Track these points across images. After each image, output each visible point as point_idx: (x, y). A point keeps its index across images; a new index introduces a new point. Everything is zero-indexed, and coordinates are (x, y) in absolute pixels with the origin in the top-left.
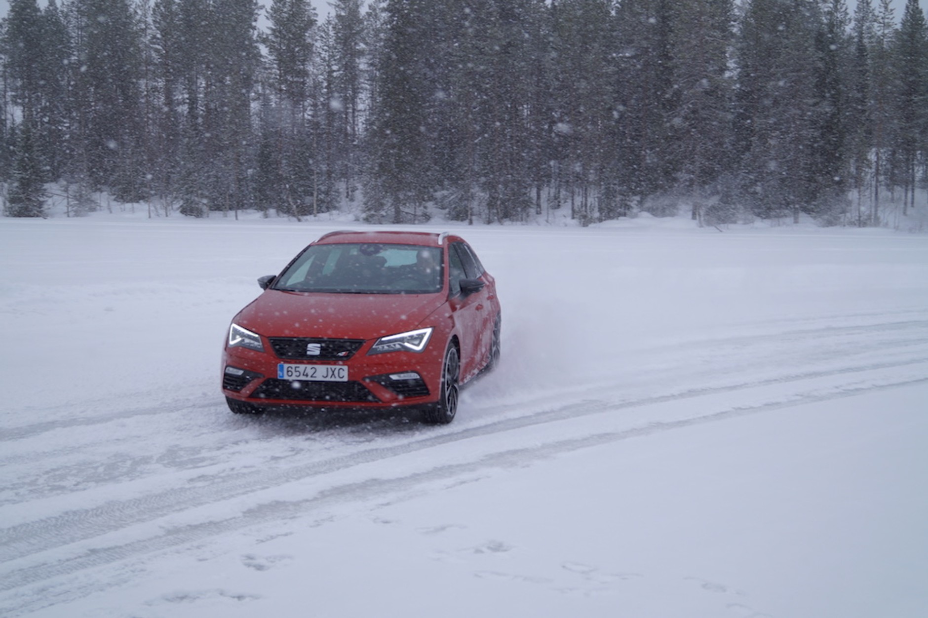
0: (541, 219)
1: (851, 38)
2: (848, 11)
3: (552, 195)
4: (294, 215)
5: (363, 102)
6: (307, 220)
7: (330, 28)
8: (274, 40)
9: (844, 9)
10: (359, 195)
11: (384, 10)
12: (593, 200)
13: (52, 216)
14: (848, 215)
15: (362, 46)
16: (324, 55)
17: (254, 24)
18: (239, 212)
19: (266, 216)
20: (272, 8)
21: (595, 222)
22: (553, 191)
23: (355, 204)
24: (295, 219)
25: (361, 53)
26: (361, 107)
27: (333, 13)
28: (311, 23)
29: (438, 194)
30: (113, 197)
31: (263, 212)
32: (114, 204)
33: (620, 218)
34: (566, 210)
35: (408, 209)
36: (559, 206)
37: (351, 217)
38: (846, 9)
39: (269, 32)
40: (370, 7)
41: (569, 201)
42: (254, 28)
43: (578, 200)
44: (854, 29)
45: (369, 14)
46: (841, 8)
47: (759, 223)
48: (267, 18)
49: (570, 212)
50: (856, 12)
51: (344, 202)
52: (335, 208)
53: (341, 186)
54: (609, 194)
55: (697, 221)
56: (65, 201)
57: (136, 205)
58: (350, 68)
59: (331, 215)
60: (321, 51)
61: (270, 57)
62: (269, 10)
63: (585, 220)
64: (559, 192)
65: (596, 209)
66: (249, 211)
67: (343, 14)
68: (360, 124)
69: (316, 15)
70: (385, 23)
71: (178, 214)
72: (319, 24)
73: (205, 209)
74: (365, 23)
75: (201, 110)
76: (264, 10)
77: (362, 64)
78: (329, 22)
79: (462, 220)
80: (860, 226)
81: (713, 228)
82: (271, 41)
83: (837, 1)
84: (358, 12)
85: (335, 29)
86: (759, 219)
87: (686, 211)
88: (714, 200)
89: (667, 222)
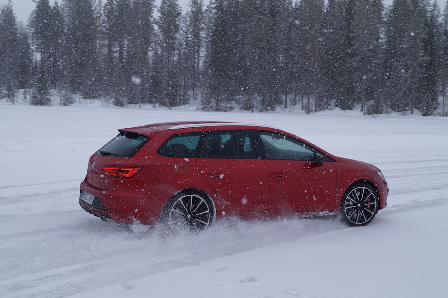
0: (287, 110)
1: (441, 24)
2: (440, 11)
3: (292, 98)
4: (167, 106)
5: (203, 52)
6: (174, 109)
7: (188, 17)
8: (161, 22)
9: (438, 10)
10: (199, 97)
11: (214, 8)
12: (312, 101)
13: (52, 105)
14: (438, 110)
15: (203, 25)
16: (185, 29)
17: (152, 14)
18: (141, 104)
19: (154, 107)
20: (160, 7)
21: (313, 112)
22: (293, 96)
23: (197, 101)
24: (168, 108)
25: (202, 29)
26: (202, 55)
27: (190, 10)
28: (179, 14)
29: (237, 97)
30: (82, 97)
31: (153, 105)
32: (83, 100)
33: (325, 110)
34: (299, 106)
35: (223, 104)
36: (296, 104)
37: (195, 108)
38: (440, 10)
39: (158, 18)
40: (208, 7)
41: (301, 102)
42: (151, 16)
43: (305, 101)
44: (443, 19)
45: (207, 10)
46: (437, 9)
47: (393, 114)
48: (158, 12)
49: (301, 107)
50: (444, 11)
51: (192, 101)
52: (187, 103)
53: (191, 92)
54: (320, 98)
55: (363, 112)
56: (59, 98)
57: (92, 100)
58: (196, 35)
59: (186, 106)
60: (183, 28)
61: (159, 30)
62: (159, 8)
63: (308, 111)
64: (296, 97)
65: (314, 106)
66: (146, 104)
67: (194, 10)
68: (201, 63)
69: (182, 10)
70: (215, 14)
71: (112, 105)
72: (183, 15)
73: (125, 103)
74: (205, 14)
75: (125, 55)
76: (156, 8)
77: (203, 34)
78: (188, 14)
79: (249, 110)
80: (443, 116)
81: (371, 116)
82: (159, 22)
83: (435, 5)
84: (202, 9)
85: (190, 17)
86: (394, 112)
87: (358, 107)
88: (372, 102)
89: (348, 112)
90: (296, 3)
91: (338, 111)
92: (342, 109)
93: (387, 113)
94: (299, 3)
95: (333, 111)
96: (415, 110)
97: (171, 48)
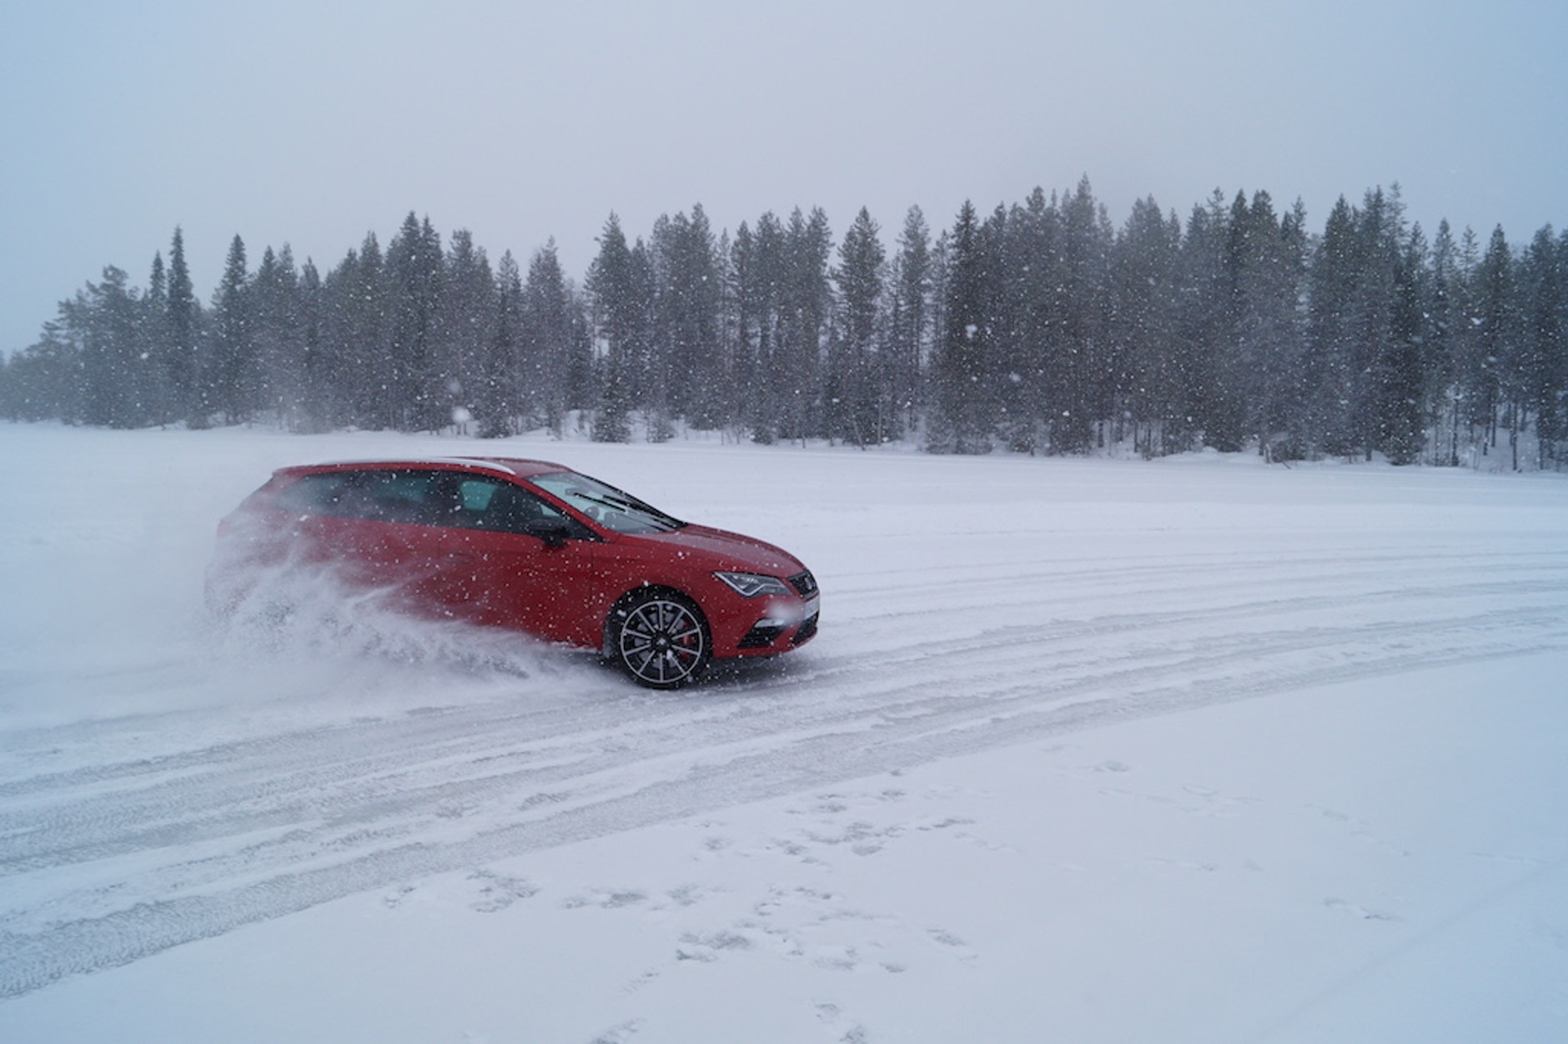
0: (1104, 452)
1: (1428, 273)
2: (1428, 245)
3: (1115, 428)
4: (859, 444)
5: (928, 335)
6: (871, 450)
7: (900, 264)
8: (845, 276)
9: (1423, 243)
10: (921, 424)
11: (950, 246)
12: (1156, 434)
13: (634, 442)
14: (1424, 454)
15: (929, 281)
16: (893, 290)
17: (825, 260)
18: (807, 441)
19: (832, 445)
20: (844, 246)
21: (1158, 457)
22: (1115, 425)
23: (918, 434)
24: (859, 448)
25: (928, 288)
26: (925, 340)
27: (902, 248)
28: (880, 259)
29: (1000, 426)
30: (689, 425)
31: (828, 441)
32: (691, 432)
33: (1184, 452)
34: (1129, 443)
35: (969, 441)
36: (1121, 439)
37: (914, 447)
38: (1425, 243)
39: (840, 268)
40: (938, 243)
41: (1132, 435)
42: (825, 265)
43: (1142, 434)
44: (1432, 263)
45: (936, 250)
46: (1420, 242)
47: (1329, 460)
48: (839, 255)
49: (1133, 446)
50: (1435, 246)
51: (907, 431)
52: (898, 438)
53: (905, 418)
54: (1174, 427)
55: (1264, 457)
56: (645, 429)
57: (710, 432)
58: (915, 302)
59: (894, 444)
60: (889, 286)
61: (841, 293)
62: (841, 248)
63: (1146, 451)
64: (1122, 425)
65: (1160, 443)
66: (815, 439)
67: (912, 250)
68: (925, 357)
69: (884, 251)
70: (953, 259)
72: (886, 260)
73: (774, 437)
74: (932, 258)
75: (773, 344)
76: (835, 247)
77: (928, 298)
78: (898, 259)
79: (1024, 451)
80: (1436, 465)
81: (1280, 465)
82: (842, 277)
83: (1416, 234)
84: (925, 249)
85: (904, 265)
86: (1329, 456)
87: (1252, 446)
88: (1282, 437)
89: (1233, 457)
90: (1120, 234)
91: (1210, 453)
92: (1221, 450)
93: (1315, 458)
94: (1126, 234)
95: (1201, 455)
96: (1374, 453)
97: (863, 326)
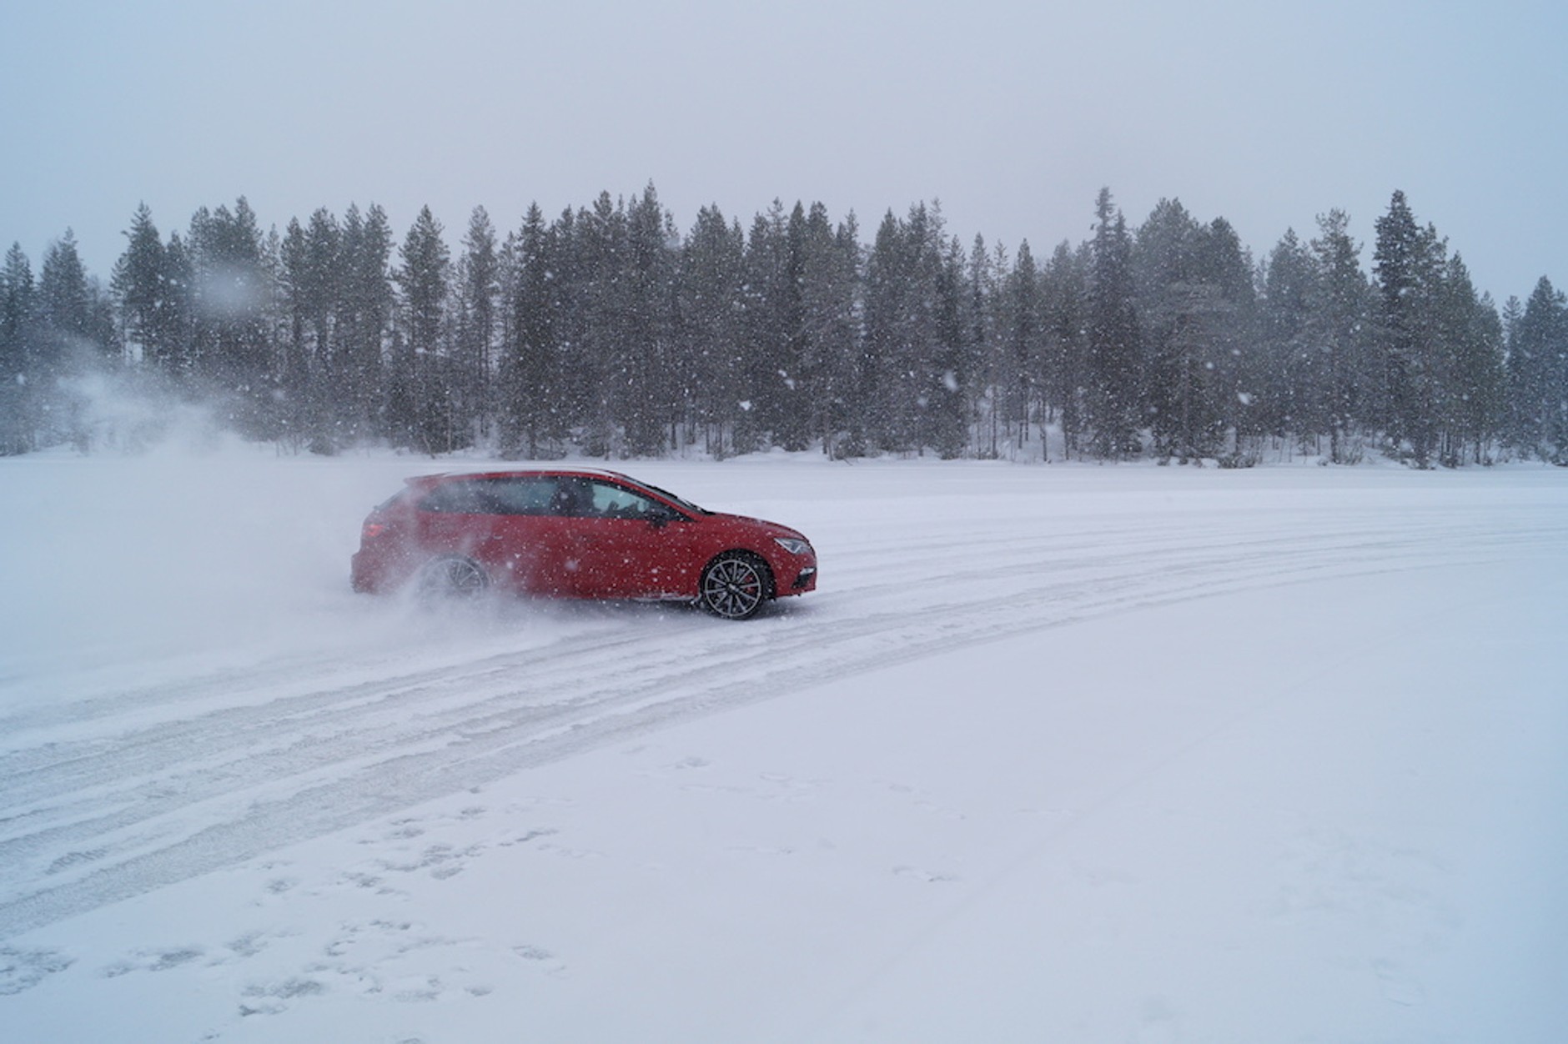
0: (678, 454)
1: (967, 282)
2: (966, 256)
3: (687, 430)
4: (428, 453)
5: (496, 340)
6: (441, 457)
7: (465, 266)
8: (407, 277)
9: (961, 255)
10: (494, 430)
11: (517, 249)
12: (727, 436)
14: (969, 448)
15: (496, 283)
16: (459, 293)
17: (385, 261)
18: (371, 450)
19: (399, 453)
20: (405, 246)
21: (729, 457)
22: (688, 427)
23: (490, 440)
24: (429, 456)
25: (494, 291)
26: (495, 344)
27: (467, 250)
28: (445, 260)
29: (574, 431)
31: (395, 450)
33: (754, 453)
34: (700, 446)
35: (543, 446)
36: (694, 441)
37: (486, 454)
39: (402, 269)
40: (504, 245)
41: (704, 436)
42: (385, 265)
43: (713, 436)
44: (970, 273)
45: (503, 252)
46: (959, 254)
47: (886, 457)
48: (400, 256)
49: (705, 446)
50: (972, 258)
51: (479, 439)
52: (468, 445)
53: (476, 423)
54: (743, 430)
55: (827, 456)
57: (263, 443)
58: (483, 304)
59: (466, 452)
60: (455, 288)
61: (403, 295)
62: (402, 247)
63: (719, 453)
64: (694, 428)
65: (731, 444)
66: (381, 448)
67: (477, 252)
68: (494, 362)
69: (449, 253)
70: (521, 261)
71: (307, 452)
72: (451, 262)
73: (336, 447)
74: (499, 261)
75: (330, 347)
76: (396, 247)
77: (496, 301)
78: (463, 260)
79: (598, 456)
80: (979, 459)
81: (842, 462)
82: (404, 278)
83: (955, 246)
84: (491, 251)
85: (469, 267)
86: (887, 453)
87: (817, 445)
88: (844, 435)
89: (800, 456)
90: (687, 240)
91: (778, 453)
92: (790, 449)
93: (873, 456)
94: (692, 240)
95: (769, 455)
96: (925, 448)
97: (427, 330)
